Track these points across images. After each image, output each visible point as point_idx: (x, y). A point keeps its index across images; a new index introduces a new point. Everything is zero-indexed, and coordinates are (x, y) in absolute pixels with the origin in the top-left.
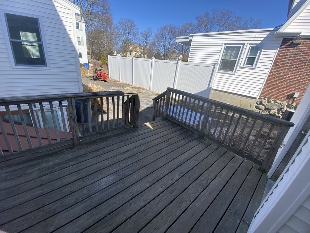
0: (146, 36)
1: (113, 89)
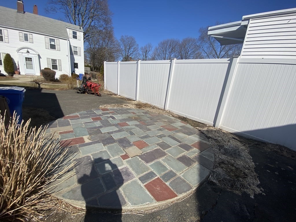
0: (146, 51)
1: (103, 110)
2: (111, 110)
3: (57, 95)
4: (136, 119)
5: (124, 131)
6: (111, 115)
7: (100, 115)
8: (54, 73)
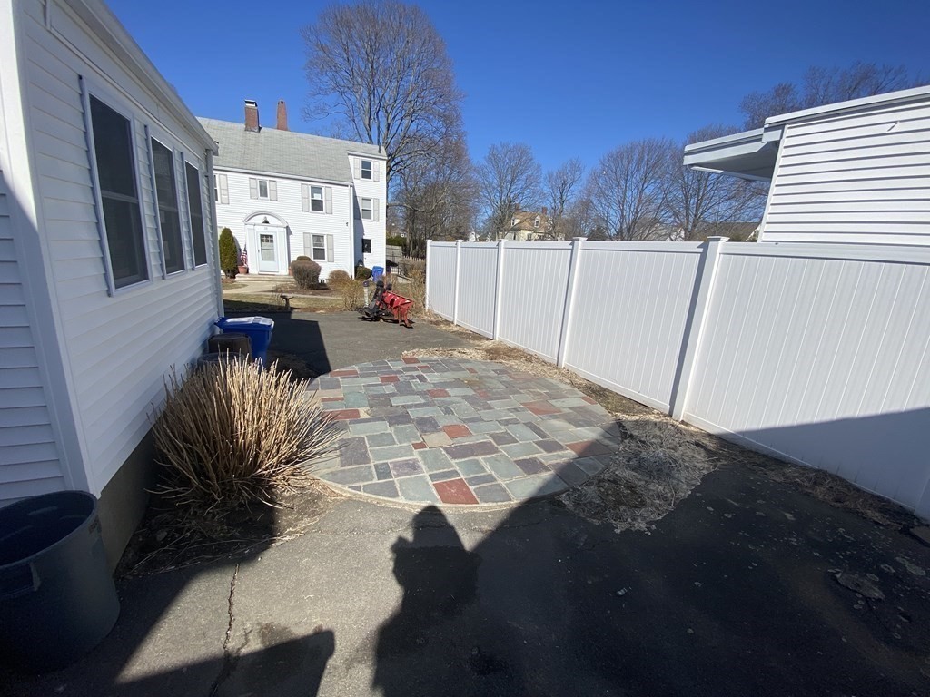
1: (408, 361)
2: (423, 362)
3: (319, 324)
4: (470, 384)
5: (435, 405)
6: (420, 372)
7: (399, 372)
8: (318, 270)
